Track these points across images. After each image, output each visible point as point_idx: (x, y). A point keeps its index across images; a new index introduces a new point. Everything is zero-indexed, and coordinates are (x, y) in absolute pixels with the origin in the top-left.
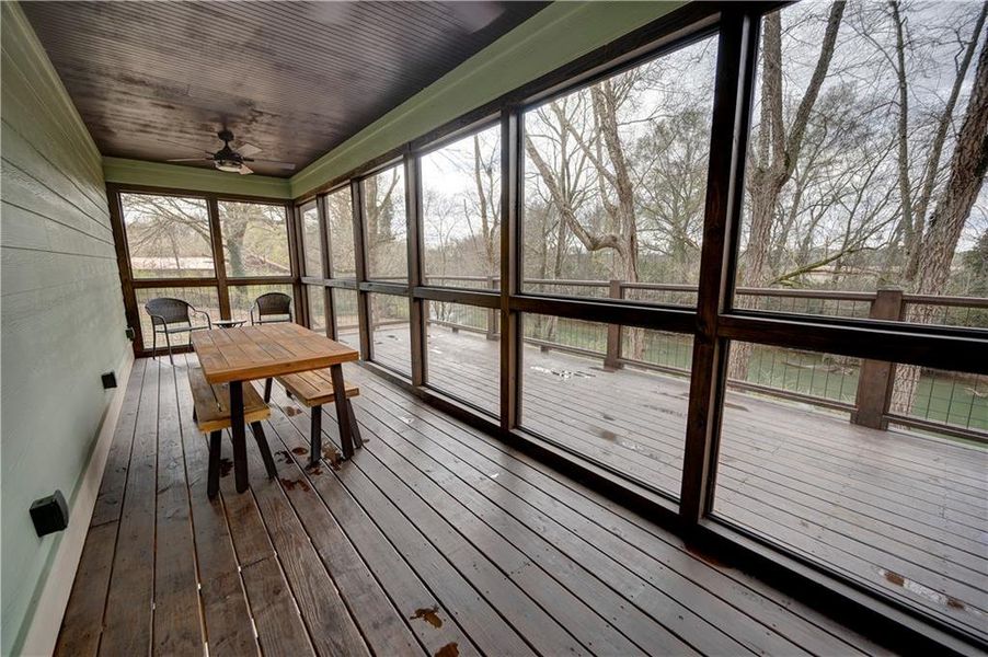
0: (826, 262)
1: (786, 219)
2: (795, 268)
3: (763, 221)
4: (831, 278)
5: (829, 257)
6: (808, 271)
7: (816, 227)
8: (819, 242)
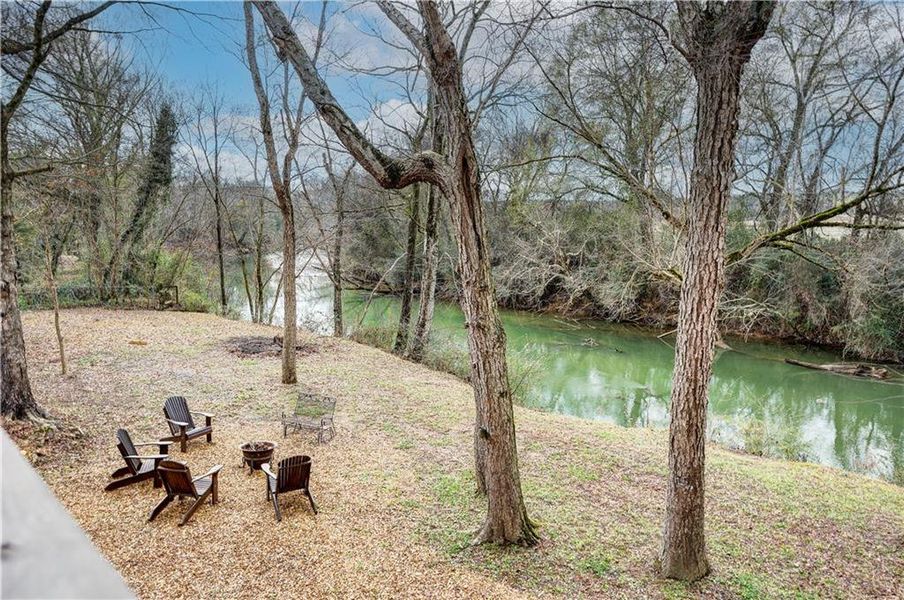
0: (844, 209)
1: (785, 145)
2: (796, 219)
3: (717, 122)
4: (849, 231)
5: (848, 201)
6: (817, 223)
7: (826, 159)
8: (830, 179)
